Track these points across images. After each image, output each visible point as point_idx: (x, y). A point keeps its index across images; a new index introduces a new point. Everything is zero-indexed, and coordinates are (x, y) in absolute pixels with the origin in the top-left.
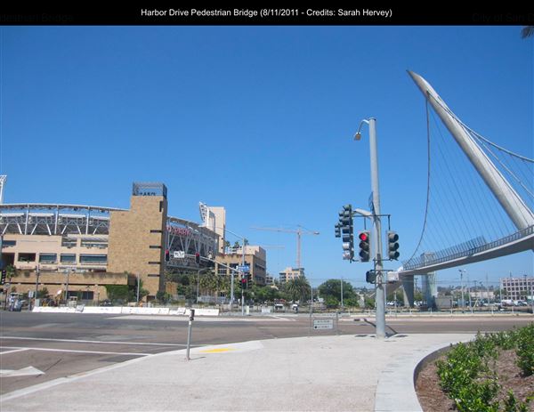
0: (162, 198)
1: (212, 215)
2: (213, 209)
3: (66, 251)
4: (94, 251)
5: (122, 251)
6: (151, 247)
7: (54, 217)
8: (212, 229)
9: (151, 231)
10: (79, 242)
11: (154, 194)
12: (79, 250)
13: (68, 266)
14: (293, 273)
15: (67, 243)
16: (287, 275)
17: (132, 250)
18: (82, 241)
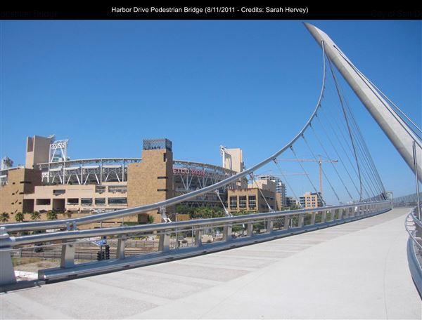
0: (165, 151)
1: (228, 156)
2: (229, 151)
3: (98, 196)
4: (117, 195)
5: (138, 194)
6: (158, 190)
7: (99, 168)
8: (228, 168)
9: (158, 178)
10: (107, 189)
11: (159, 148)
12: (106, 195)
13: (101, 207)
14: (311, 196)
15: (100, 189)
16: (306, 199)
17: (145, 193)
18: (109, 187)
